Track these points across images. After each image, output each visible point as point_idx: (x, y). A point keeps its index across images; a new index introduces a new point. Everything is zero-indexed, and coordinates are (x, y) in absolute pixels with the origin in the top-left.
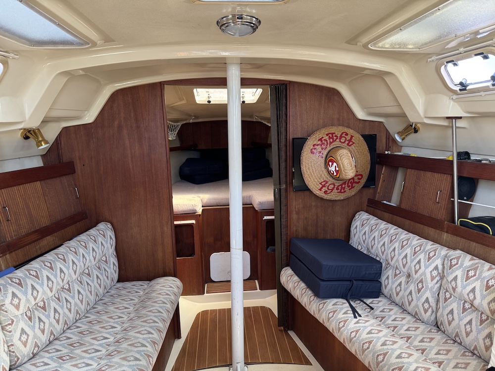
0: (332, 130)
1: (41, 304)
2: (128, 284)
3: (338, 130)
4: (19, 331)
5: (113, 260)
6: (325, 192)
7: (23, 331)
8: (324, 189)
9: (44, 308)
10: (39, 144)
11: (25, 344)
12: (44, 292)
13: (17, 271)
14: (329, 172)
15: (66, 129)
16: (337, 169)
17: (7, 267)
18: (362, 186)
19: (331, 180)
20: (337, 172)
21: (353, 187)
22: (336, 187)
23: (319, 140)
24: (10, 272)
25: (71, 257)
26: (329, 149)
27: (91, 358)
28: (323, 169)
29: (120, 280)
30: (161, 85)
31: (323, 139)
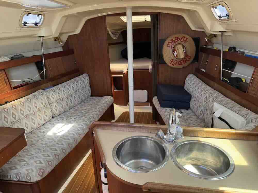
0: (178, 35)
1: (61, 99)
2: (94, 97)
3: (180, 36)
4: (54, 106)
5: (89, 88)
6: (173, 64)
7: (56, 106)
8: (173, 63)
9: (62, 100)
10: (59, 43)
11: (56, 110)
12: (62, 95)
13: (54, 87)
14: (174, 55)
15: (70, 36)
16: (176, 54)
17: (51, 86)
18: (191, 62)
19: (175, 59)
20: (177, 55)
21: (186, 62)
22: (178, 62)
23: (171, 40)
24: (51, 87)
25: (72, 85)
26: (175, 44)
27: (77, 117)
28: (172, 54)
29: (92, 96)
30: (105, 16)
31: (173, 40)
